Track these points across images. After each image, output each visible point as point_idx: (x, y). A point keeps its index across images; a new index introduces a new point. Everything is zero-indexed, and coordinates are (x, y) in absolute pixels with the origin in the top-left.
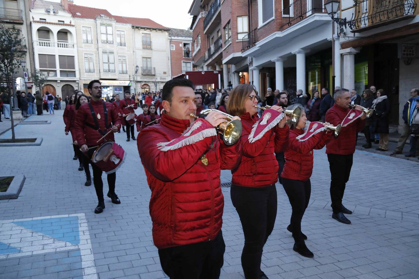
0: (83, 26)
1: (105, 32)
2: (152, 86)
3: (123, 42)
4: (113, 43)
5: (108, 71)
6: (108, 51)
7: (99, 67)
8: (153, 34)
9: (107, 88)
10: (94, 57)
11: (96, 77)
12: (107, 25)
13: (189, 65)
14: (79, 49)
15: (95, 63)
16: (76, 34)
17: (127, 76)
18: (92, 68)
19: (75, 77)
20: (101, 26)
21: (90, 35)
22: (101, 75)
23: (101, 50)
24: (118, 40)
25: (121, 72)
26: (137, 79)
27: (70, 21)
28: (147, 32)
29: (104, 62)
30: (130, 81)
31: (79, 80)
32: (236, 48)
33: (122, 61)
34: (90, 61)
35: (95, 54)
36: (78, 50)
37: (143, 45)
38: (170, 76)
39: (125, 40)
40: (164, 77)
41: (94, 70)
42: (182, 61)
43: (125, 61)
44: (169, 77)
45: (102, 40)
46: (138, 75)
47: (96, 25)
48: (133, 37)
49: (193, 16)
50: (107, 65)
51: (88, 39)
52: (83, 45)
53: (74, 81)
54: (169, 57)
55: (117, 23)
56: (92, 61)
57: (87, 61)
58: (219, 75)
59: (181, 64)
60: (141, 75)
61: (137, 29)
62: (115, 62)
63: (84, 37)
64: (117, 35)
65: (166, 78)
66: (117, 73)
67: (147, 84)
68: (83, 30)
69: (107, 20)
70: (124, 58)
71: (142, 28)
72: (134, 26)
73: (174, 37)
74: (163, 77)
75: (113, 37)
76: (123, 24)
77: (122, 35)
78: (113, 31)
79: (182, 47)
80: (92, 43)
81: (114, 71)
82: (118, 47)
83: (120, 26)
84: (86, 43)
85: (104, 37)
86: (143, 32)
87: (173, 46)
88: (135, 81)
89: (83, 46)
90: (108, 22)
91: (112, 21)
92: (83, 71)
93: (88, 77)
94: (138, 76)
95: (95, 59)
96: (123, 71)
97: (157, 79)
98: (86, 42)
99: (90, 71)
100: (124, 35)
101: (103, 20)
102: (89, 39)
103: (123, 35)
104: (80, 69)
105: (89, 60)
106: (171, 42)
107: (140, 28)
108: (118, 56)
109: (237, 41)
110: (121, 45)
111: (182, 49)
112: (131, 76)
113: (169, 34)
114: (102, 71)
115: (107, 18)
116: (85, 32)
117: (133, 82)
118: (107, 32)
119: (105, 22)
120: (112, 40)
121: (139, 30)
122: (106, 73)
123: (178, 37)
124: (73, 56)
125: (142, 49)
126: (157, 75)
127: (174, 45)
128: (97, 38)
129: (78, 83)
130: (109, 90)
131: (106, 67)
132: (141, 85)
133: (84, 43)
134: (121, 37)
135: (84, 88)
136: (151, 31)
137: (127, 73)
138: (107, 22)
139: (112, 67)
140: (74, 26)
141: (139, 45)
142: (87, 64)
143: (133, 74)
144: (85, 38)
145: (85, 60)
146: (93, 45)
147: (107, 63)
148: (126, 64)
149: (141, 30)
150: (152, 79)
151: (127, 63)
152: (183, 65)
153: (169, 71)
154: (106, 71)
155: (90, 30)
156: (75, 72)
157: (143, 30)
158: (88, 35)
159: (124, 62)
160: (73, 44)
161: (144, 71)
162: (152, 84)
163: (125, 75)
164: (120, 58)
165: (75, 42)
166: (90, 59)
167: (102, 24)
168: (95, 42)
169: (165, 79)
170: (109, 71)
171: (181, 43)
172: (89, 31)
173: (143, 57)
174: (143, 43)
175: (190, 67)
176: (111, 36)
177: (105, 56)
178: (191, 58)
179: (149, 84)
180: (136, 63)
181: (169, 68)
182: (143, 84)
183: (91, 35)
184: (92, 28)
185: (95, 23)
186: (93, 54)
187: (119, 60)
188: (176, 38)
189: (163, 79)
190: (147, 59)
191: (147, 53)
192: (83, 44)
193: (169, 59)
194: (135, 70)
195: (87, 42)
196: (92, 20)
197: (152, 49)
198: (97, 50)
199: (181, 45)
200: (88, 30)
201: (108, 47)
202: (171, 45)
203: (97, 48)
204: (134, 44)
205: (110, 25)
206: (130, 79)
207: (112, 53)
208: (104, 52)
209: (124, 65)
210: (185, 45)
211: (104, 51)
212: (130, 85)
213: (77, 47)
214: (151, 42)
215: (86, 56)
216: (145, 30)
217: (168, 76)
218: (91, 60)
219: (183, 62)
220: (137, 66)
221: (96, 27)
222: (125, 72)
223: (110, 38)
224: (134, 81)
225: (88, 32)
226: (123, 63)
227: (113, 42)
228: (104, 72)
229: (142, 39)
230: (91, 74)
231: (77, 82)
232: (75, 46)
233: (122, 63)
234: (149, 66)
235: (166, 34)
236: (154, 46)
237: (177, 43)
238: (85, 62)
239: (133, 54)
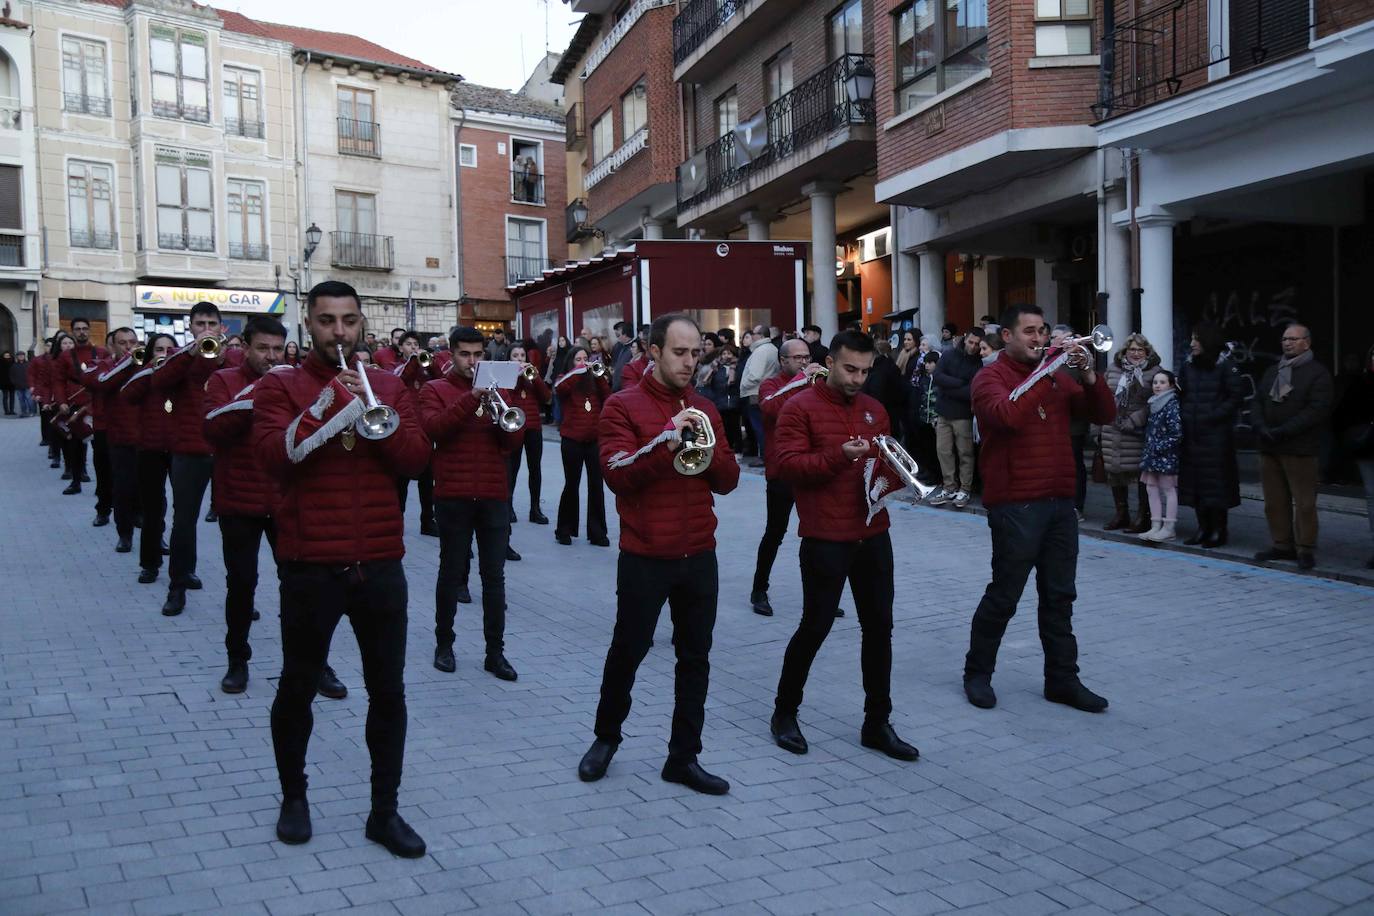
0: (64, 35)
1: (172, 69)
2: (373, 319)
3: (250, 115)
4: (207, 120)
5: (179, 243)
6: (182, 154)
7: (140, 225)
8: (388, 92)
9: (171, 323)
10: (114, 178)
11: (121, 269)
12: (184, 36)
13: (532, 233)
14: (46, 135)
15: (117, 205)
16: (34, 66)
17: (265, 273)
18: (102, 226)
19: (22, 263)
20: (152, 37)
21: (100, 78)
22: (148, 264)
23: (148, 149)
24: (229, 108)
25: (240, 253)
26: (308, 281)
27: (5, 7)
28: (362, 80)
29: (161, 201)
30: (278, 291)
31: (39, 278)
32: (1025, 102)
33: (246, 205)
34: (97, 194)
35: (118, 162)
36: (37, 139)
37: (340, 136)
38: (454, 277)
39: (259, 109)
40: (429, 282)
41: (114, 235)
42: (507, 216)
43: (257, 202)
44: (451, 279)
45: (156, 104)
46: (314, 266)
47: (132, 35)
48: (299, 101)
49: (582, 15)
50: (178, 213)
51: (90, 92)
52: (65, 119)
53: (17, 285)
54: (450, 196)
55: (228, 34)
56: (105, 195)
57: (83, 192)
58: (799, 265)
59: (503, 226)
60: (328, 267)
61: (317, 67)
62: (212, 205)
63: (71, 83)
64: (227, 86)
65: (437, 283)
66: (222, 252)
68: (64, 53)
69: (184, 13)
70: (254, 192)
71: (338, 63)
72: (304, 49)
73: (477, 111)
74: (422, 282)
75: (207, 90)
76: (253, 38)
77: (245, 88)
78: (207, 66)
79: (505, 158)
80: (108, 115)
81: (209, 247)
82: (226, 138)
83: (240, 46)
84: (77, 112)
85: (165, 90)
86: (342, 81)
87: (470, 149)
88: (301, 294)
89: (64, 124)
90: (191, 25)
91: (207, 21)
92: (60, 240)
93: (80, 267)
94: (316, 271)
95: (117, 190)
96: (245, 246)
97: (397, 287)
98: (78, 104)
99: (92, 241)
100: (258, 86)
101: (164, 13)
102: (95, 90)
103: (250, 86)
104: (44, 230)
105: (91, 189)
106: (461, 130)
107: (331, 61)
108: (225, 180)
109: (1033, 64)
110: (242, 133)
111: (509, 164)
113: (454, 99)
114: (150, 241)
115: (183, 4)
116: (75, 59)
117: (290, 298)
118: (179, 66)
119: (172, 23)
120: (203, 104)
121: (324, 69)
122: (170, 251)
123: (492, 113)
124: (17, 168)
125: (335, 152)
126: (398, 270)
127: (475, 147)
128: (133, 90)
129: (34, 295)
130: (182, 330)
131: (171, 223)
133: (70, 111)
134: (241, 98)
135: (61, 318)
136: (376, 78)
137: (264, 257)
138: (183, 23)
139: (199, 227)
140: (25, 27)
141: (323, 134)
142: (79, 208)
143: (295, 262)
144: (74, 88)
145: (74, 191)
146: (111, 121)
147: (176, 207)
148: (262, 215)
149: (336, 70)
150: (376, 286)
151: (268, 211)
152: (511, 231)
153: (451, 258)
154: (172, 242)
155: (99, 53)
156: (20, 239)
157: (344, 72)
158: (89, 77)
159: (253, 206)
160: (17, 109)
161: (340, 248)
162: (375, 307)
163: (254, 264)
164: (235, 189)
165: (27, 100)
166: (96, 186)
167: (157, 32)
168: (117, 108)
169: (433, 288)
170: (186, 244)
171: (504, 138)
172: (94, 59)
173: (339, 191)
174: (340, 129)
175: (540, 243)
176: (202, 85)
177: (170, 177)
178: (544, 205)
180: (307, 214)
181: (451, 245)
183: (105, 75)
184: (109, 45)
185: (124, 25)
186: (113, 161)
187: (231, 200)
188: (484, 116)
189: (425, 288)
190: (355, 201)
191: (355, 175)
192: (65, 115)
193: (451, 206)
194: (304, 245)
195: (85, 109)
196: (113, 10)
197: (380, 159)
198: (128, 147)
199: (502, 149)
200: (89, 52)
201: (184, 136)
202: (461, 145)
203: (129, 136)
204: (300, 129)
205: (197, 39)
206: (278, 282)
207: (201, 162)
208: (166, 158)
209: (254, 222)
210: (519, 146)
211: (163, 153)
212: (277, 311)
213: (36, 125)
214: (375, 126)
215: (76, 170)
216: (351, 74)
217: (446, 278)
218: (100, 190)
219: (510, 219)
220: (313, 229)
221: (132, 44)
222: (259, 254)
223: (194, 96)
224: (295, 293)
225: (91, 62)
226: (250, 209)
227: (208, 117)
228: (160, 247)
229: (339, 110)
230: (100, 252)
231: (30, 287)
232: (27, 119)
233: (245, 213)
234: (364, 228)
235: (443, 95)
236: (388, 144)
237: (488, 138)
238: (69, 195)
239: (297, 176)
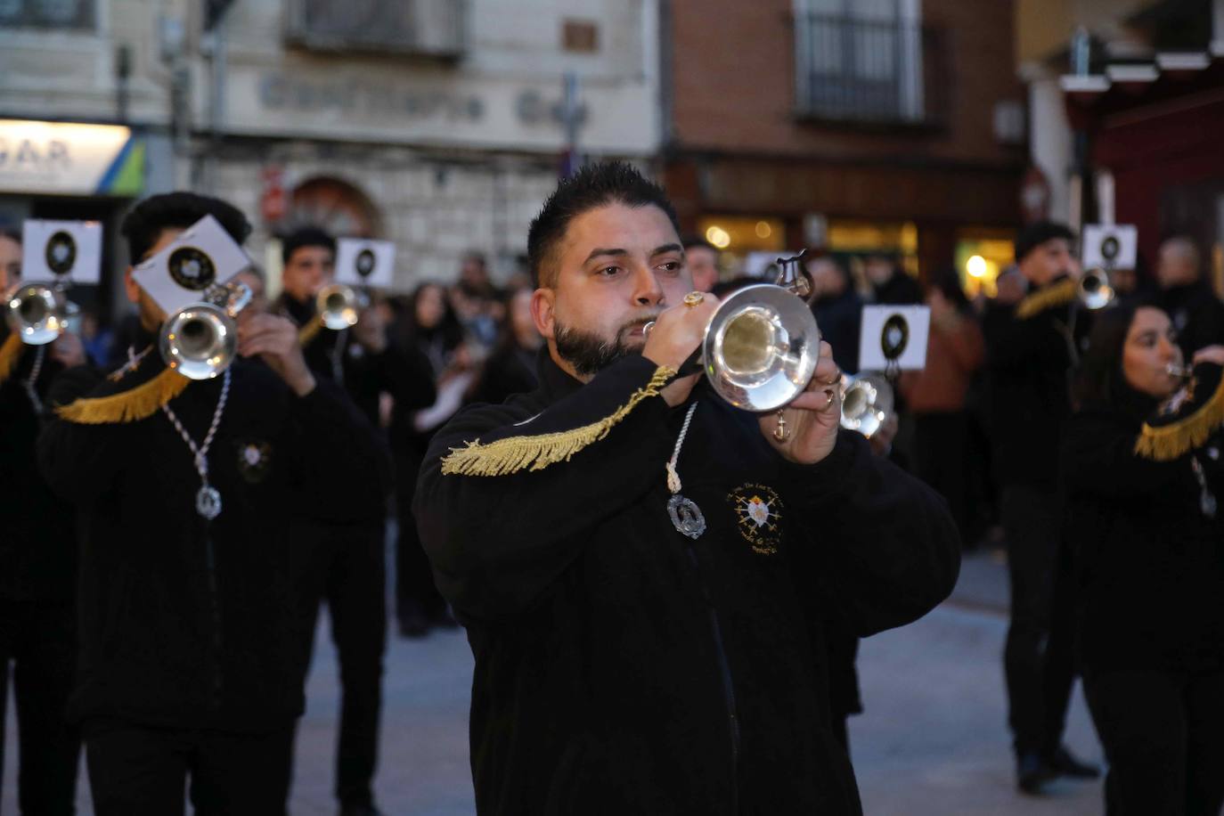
2: (405, 208)
26: (216, 101)
30: (125, 122)
60: (270, 49)
65: (591, 96)
67: (349, 171)
74: (549, 95)
88: (196, 135)
94: (241, 61)
97: (475, 110)
112: (146, 59)
117: (160, 145)
132: (275, 193)
143: (174, 35)
150: (415, 107)
153: (633, 20)
179: (376, 185)
182: (294, 174)
206: (122, 98)
212: (121, 183)
217: (619, 81)
224: (173, 130)
